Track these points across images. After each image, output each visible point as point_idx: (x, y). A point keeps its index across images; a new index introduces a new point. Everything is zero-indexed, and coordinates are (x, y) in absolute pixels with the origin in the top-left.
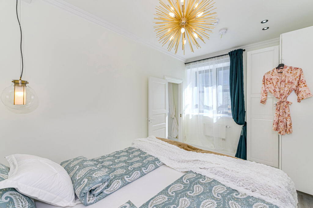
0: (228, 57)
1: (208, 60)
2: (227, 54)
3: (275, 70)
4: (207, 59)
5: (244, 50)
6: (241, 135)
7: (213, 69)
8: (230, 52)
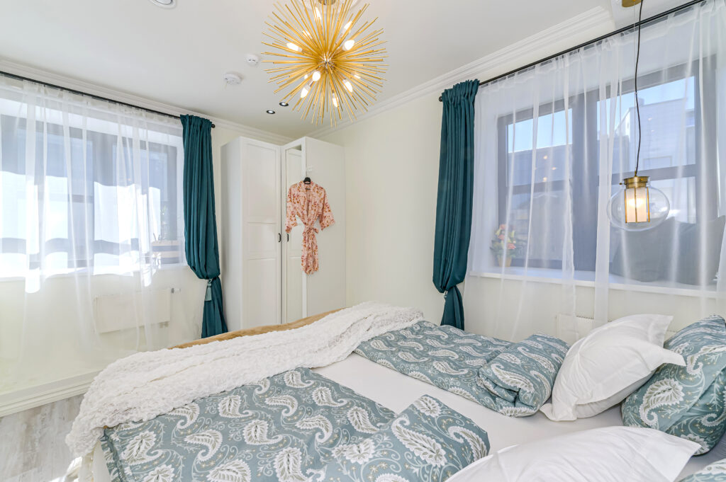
2: (176, 117)
3: (303, 184)
4: (111, 101)
5: (213, 126)
6: (205, 302)
7: (131, 140)
8: (185, 114)
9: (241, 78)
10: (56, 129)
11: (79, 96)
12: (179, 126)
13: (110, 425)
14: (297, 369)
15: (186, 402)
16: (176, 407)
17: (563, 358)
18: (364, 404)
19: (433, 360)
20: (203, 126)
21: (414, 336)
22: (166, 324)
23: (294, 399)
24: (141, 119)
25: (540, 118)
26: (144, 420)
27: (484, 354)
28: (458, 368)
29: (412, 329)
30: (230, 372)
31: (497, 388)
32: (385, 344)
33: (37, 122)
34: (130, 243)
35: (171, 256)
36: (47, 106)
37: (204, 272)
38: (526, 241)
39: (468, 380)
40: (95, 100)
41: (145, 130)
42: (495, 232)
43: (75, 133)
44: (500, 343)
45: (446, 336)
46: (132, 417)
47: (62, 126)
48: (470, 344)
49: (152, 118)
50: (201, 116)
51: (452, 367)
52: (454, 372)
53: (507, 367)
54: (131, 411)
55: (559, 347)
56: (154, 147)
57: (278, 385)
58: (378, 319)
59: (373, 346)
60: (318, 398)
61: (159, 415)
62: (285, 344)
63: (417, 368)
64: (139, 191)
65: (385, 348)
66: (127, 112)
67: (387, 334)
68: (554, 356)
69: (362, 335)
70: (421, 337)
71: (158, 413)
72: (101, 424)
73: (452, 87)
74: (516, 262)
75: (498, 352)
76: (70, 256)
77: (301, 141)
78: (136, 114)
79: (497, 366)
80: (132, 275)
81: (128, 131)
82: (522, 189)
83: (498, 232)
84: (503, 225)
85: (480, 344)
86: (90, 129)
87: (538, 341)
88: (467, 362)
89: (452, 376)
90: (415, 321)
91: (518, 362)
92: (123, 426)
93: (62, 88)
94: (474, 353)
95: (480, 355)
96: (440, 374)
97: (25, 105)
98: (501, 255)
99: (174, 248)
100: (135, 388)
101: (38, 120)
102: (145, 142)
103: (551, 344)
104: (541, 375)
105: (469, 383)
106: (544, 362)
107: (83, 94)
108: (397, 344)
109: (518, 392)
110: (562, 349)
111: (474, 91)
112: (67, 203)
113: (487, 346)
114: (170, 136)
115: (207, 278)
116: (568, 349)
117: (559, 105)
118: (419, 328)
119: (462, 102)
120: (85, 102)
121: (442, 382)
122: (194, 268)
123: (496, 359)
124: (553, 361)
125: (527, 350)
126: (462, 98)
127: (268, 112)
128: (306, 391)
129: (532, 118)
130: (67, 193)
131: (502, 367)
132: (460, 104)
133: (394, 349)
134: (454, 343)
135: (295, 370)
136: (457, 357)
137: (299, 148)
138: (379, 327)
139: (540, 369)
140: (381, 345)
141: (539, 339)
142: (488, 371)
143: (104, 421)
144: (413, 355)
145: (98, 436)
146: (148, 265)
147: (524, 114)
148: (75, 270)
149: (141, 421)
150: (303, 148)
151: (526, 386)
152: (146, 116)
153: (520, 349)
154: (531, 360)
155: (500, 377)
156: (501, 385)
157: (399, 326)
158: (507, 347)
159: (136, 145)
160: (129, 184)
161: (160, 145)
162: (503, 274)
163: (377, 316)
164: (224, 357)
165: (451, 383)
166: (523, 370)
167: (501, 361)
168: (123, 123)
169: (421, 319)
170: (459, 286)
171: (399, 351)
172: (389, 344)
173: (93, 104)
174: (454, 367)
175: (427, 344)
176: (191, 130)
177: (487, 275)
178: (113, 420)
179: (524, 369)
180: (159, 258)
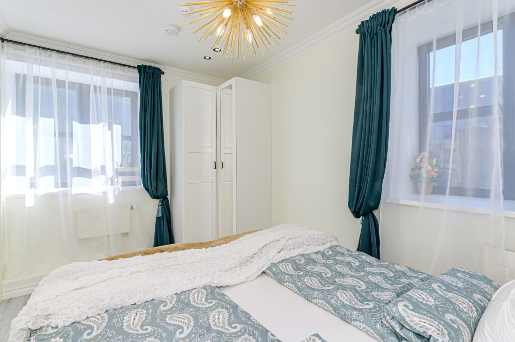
0: (134, 72)
1: (86, 60)
2: (134, 67)
4: (85, 57)
5: (163, 73)
6: (157, 217)
7: (100, 87)
8: (141, 65)
9: (179, 30)
10: (47, 82)
11: (63, 55)
12: (136, 74)
13: (33, 328)
14: (205, 287)
15: (99, 312)
16: (89, 316)
17: (489, 300)
18: (257, 332)
19: (338, 289)
20: (155, 73)
21: (323, 261)
22: (127, 234)
23: (192, 319)
24: (108, 70)
25: (463, 43)
26: (59, 327)
27: (395, 287)
28: (364, 300)
29: (323, 254)
30: (142, 286)
31: (404, 330)
32: (293, 267)
33: (34, 77)
34: (99, 169)
35: (131, 180)
36: (41, 64)
37: (155, 193)
38: (448, 169)
39: (372, 316)
40: (75, 58)
41: (111, 79)
42: (415, 159)
43: (61, 84)
44: (415, 275)
45: (358, 264)
46: (51, 322)
47: (51, 79)
48: (380, 274)
49: (116, 69)
50: (153, 65)
51: (357, 299)
52: (359, 305)
53: (417, 307)
54: (51, 317)
55: (483, 285)
56: (118, 93)
57: (182, 302)
58: (290, 242)
59: (281, 268)
60: (214, 320)
61: (74, 322)
62: (198, 262)
63: (321, 296)
64: (107, 127)
65: (293, 272)
66: (98, 66)
67: (298, 257)
68: (476, 296)
69: (272, 257)
70: (332, 262)
71: (73, 321)
72: (25, 326)
73: (368, 18)
74: (438, 189)
75: (410, 287)
76: (56, 179)
77: (232, 81)
78: (104, 67)
79: (405, 306)
80: (101, 194)
81: (97, 80)
82: (444, 116)
83: (418, 160)
84: (423, 153)
85: (392, 274)
86: (70, 81)
87: (458, 277)
88: (374, 294)
89: (355, 309)
90: (328, 245)
91: (431, 302)
92: (44, 329)
93: (51, 50)
94: (384, 285)
95: (390, 287)
96: (344, 305)
97: (26, 64)
98: (421, 182)
99: (133, 174)
100: (58, 296)
101: (35, 75)
102: (111, 89)
103: (474, 281)
104: (458, 320)
105: (373, 320)
106: (464, 304)
107: (65, 53)
108: (306, 268)
109: (429, 339)
110: (487, 288)
111: (391, 19)
112: (54, 138)
113: (399, 278)
114: (129, 83)
115: (158, 198)
116: (496, 289)
117: (487, 27)
118: (330, 253)
119: (379, 32)
120: (67, 59)
121: (345, 315)
122: (147, 190)
123: (405, 295)
124: (475, 303)
125: (444, 288)
126: (379, 27)
127: (205, 58)
128: (206, 312)
129: (455, 44)
130: (53, 131)
131: (411, 307)
132: (377, 34)
133: (301, 273)
134: (364, 271)
135: (202, 288)
136: (364, 287)
137: (230, 87)
138: (290, 250)
139: (458, 313)
140: (289, 268)
141: (459, 275)
142: (394, 309)
143: (28, 324)
144: (320, 281)
145: (24, 336)
146: (113, 187)
147: (447, 41)
148: (60, 190)
149: (57, 327)
150: (234, 87)
151: (438, 334)
152: (111, 68)
153: (435, 286)
154: (447, 300)
155: (407, 319)
156: (409, 328)
157: (311, 250)
158: (422, 280)
159: (105, 91)
160: (98, 123)
161: (122, 90)
162: (423, 202)
163: (290, 239)
164: (141, 272)
165: (354, 317)
166: (435, 313)
167: (410, 300)
168: (94, 74)
169: (334, 243)
170: (375, 212)
171: (306, 275)
172: (297, 267)
173: (73, 61)
174: (359, 298)
175: (336, 271)
176: (145, 77)
177: (403, 202)
178: (36, 323)
179: (438, 311)
180: (120, 181)
